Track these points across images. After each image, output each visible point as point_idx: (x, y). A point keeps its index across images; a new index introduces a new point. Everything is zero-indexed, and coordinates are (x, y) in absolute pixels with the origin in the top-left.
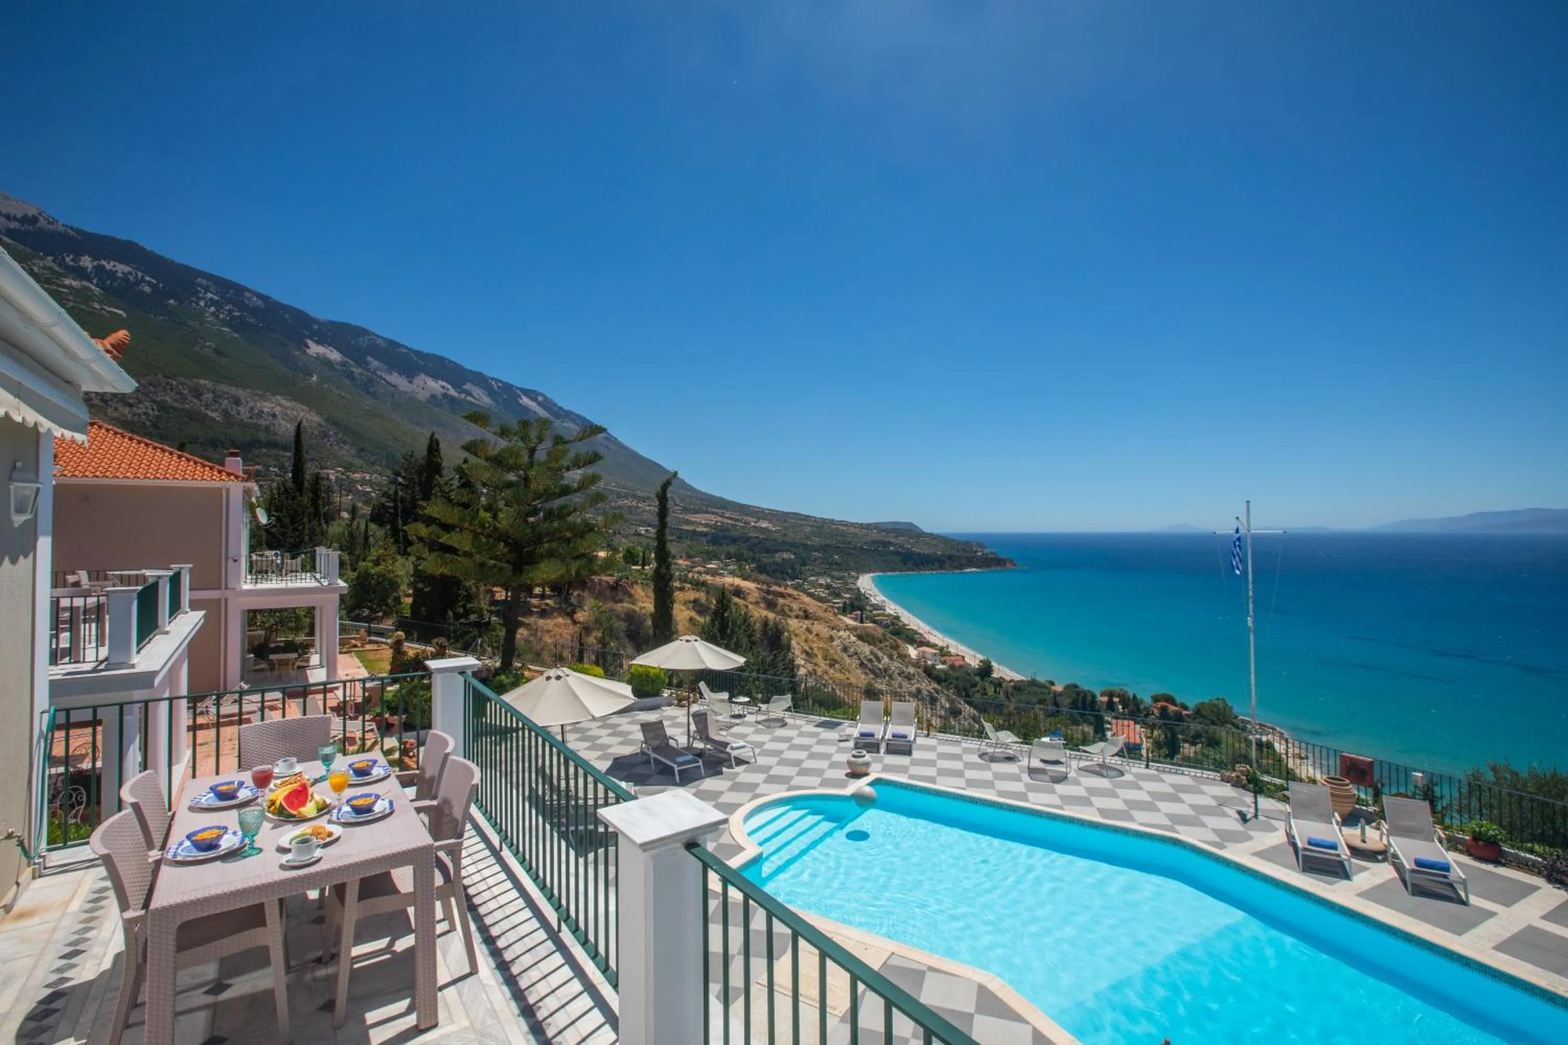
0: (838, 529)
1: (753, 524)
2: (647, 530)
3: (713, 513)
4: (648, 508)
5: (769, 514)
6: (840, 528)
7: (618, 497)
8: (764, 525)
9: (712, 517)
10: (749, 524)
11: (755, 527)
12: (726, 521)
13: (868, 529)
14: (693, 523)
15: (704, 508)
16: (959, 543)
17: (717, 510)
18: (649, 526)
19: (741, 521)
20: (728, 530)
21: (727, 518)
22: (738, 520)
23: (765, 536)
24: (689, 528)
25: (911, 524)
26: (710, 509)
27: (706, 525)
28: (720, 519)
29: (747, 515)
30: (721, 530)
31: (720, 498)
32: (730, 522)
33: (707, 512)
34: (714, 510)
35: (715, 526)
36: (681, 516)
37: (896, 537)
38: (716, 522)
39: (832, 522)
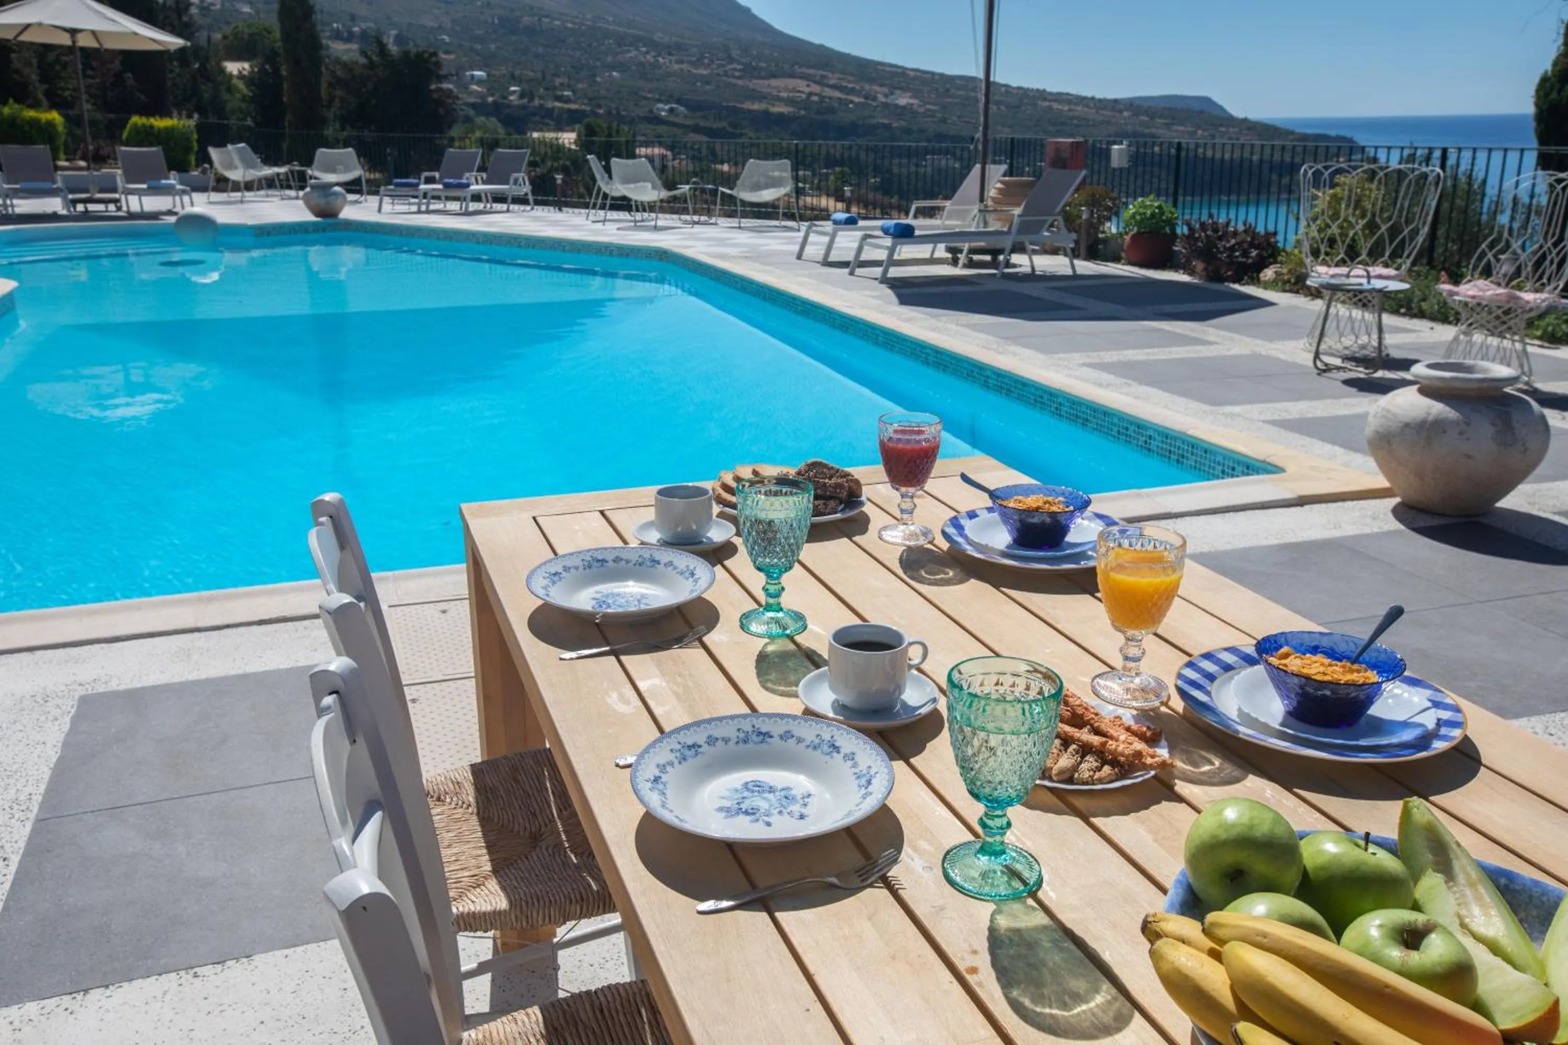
0: (1050, 108)
1: (881, 98)
2: (671, 110)
3: (804, 77)
4: (676, 67)
5: (915, 78)
6: (1055, 106)
7: (620, 45)
8: (903, 100)
9: (802, 85)
10: (875, 99)
11: (885, 105)
12: (828, 92)
13: (1113, 109)
14: (762, 97)
15: (786, 67)
16: (1305, 138)
17: (811, 71)
18: (678, 101)
19: (858, 94)
20: (832, 111)
21: (835, 87)
22: (852, 91)
23: (903, 124)
24: (756, 106)
25: (1208, 101)
26: (798, 69)
27: (790, 102)
28: (816, 88)
29: (871, 81)
30: (818, 112)
31: (821, 47)
32: (837, 94)
33: (792, 76)
34: (804, 70)
35: (806, 104)
36: (740, 82)
37: (1168, 126)
38: (810, 94)
39: (1042, 95)
